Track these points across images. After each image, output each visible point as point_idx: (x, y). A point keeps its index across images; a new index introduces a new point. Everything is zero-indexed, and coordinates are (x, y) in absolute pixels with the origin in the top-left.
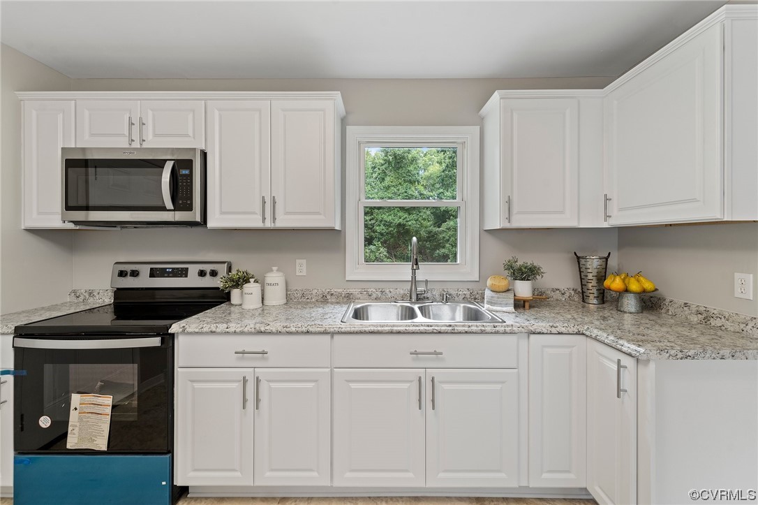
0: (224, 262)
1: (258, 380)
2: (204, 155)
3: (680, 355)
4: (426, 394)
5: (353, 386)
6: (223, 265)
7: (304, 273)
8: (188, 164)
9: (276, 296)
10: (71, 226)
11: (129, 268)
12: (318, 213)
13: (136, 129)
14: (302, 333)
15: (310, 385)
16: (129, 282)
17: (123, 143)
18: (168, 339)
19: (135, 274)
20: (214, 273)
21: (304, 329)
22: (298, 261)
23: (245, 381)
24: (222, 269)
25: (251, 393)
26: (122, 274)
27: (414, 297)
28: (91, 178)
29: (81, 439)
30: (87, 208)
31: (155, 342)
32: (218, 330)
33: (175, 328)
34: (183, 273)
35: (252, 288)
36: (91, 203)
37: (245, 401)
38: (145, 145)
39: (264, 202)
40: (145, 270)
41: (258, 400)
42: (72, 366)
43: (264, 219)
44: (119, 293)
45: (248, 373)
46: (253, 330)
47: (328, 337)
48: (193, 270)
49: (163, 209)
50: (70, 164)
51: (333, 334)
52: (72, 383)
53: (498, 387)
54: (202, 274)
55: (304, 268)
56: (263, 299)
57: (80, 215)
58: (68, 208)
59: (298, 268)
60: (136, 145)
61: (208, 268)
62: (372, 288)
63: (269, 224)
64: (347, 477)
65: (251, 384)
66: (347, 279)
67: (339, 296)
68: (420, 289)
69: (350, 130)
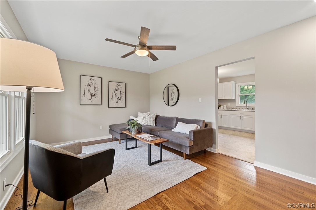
4: (241, 118)
9: (225, 108)
12: (230, 97)
35: (222, 107)
39: (223, 96)
47: (229, 111)
55: (230, 104)
62: (240, 108)
63: (224, 99)
64: (232, 127)
65: (221, 116)
66: (236, 106)
67: (235, 109)
68: (248, 108)
69: (237, 84)
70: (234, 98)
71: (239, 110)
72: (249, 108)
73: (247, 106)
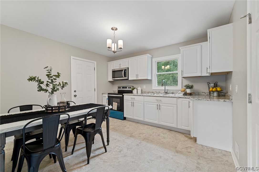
1: (134, 103)
2: (128, 68)
3: (198, 99)
4: (159, 107)
5: (147, 105)
7: (145, 88)
8: (126, 70)
9: (139, 92)
10: (113, 80)
11: (119, 87)
12: (145, 76)
13: (120, 65)
15: (141, 104)
16: (120, 89)
17: (118, 68)
18: (123, 96)
19: (120, 88)
20: (130, 88)
21: (140, 95)
22: (144, 86)
23: (132, 103)
24: (132, 87)
25: (133, 104)
26: (119, 88)
27: (165, 93)
28: (115, 73)
29: (114, 108)
30: (115, 78)
31: (121, 96)
32: (129, 95)
33: (124, 94)
34: (126, 88)
35: (135, 90)
36: (115, 77)
37: (132, 105)
38: (121, 68)
39: (136, 75)
40: (121, 87)
41: (134, 106)
42: (113, 99)
43: (136, 78)
44: (119, 91)
45: (133, 101)
46: (133, 95)
47: (143, 96)
48: (128, 87)
49: (123, 77)
50: (113, 72)
51: (144, 96)
52: (113, 101)
53: (173, 108)
54: (129, 88)
55: (145, 87)
56: (137, 92)
57: (114, 79)
58: (113, 78)
59: (144, 87)
60: (120, 68)
61: (130, 87)
62: (157, 91)
63: (137, 79)
64: (146, 120)
65: (133, 103)
66: (153, 89)
67: (151, 93)
68: (166, 91)
69: (153, 59)
70: (149, 78)
71: (155, 95)
72: (169, 92)
73: (165, 89)
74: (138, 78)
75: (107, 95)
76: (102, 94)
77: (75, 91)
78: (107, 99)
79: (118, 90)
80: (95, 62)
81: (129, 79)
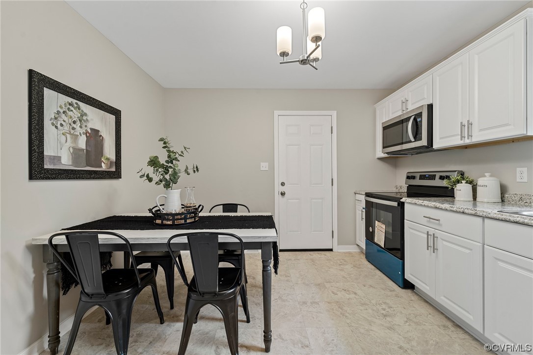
0: (456, 171)
1: (435, 236)
2: (430, 107)
6: (454, 173)
7: (525, 180)
8: (420, 115)
10: (386, 155)
11: (410, 175)
13: (405, 103)
14: (460, 212)
15: (468, 251)
16: (413, 182)
18: (401, 204)
19: (414, 178)
20: (448, 177)
21: (461, 210)
22: (519, 169)
23: (429, 235)
26: (409, 178)
29: (378, 241)
31: (395, 204)
32: (418, 203)
33: (403, 200)
34: (432, 177)
37: (428, 246)
39: (462, 126)
40: (418, 176)
41: (435, 249)
43: (462, 137)
44: (410, 187)
45: (432, 231)
46: (433, 206)
48: (438, 176)
49: (410, 142)
50: (385, 129)
51: (484, 218)
54: (442, 178)
55: (525, 175)
57: (388, 150)
59: (518, 175)
61: (449, 173)
65: (432, 238)
74: (470, 136)
75: (363, 198)
76: (355, 193)
77: (283, 184)
78: (363, 208)
79: (409, 185)
80: (334, 113)
81: (435, 146)
